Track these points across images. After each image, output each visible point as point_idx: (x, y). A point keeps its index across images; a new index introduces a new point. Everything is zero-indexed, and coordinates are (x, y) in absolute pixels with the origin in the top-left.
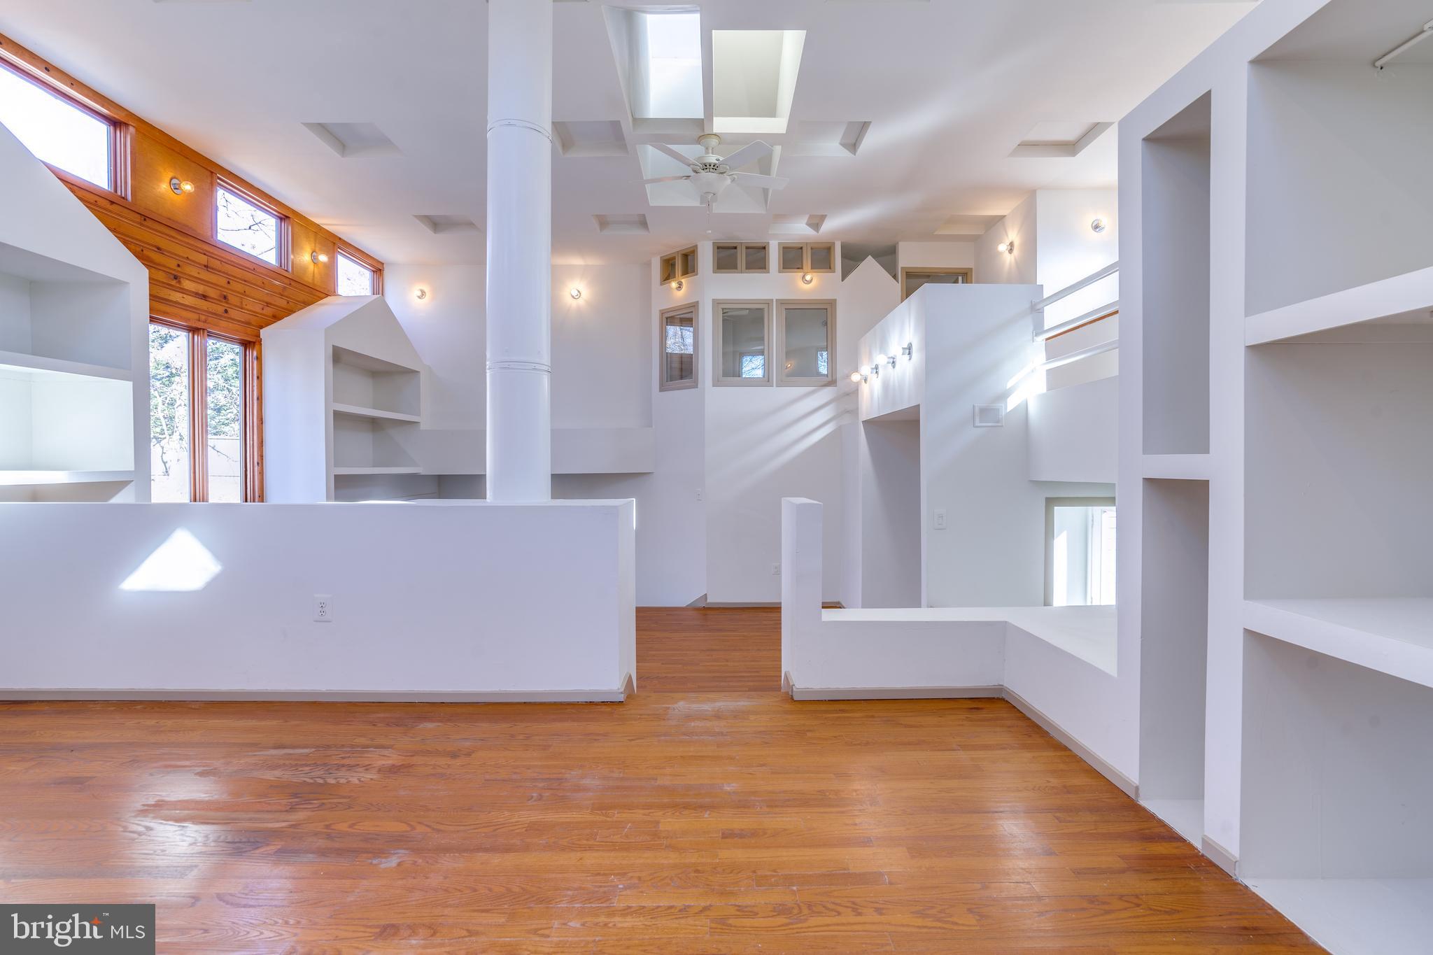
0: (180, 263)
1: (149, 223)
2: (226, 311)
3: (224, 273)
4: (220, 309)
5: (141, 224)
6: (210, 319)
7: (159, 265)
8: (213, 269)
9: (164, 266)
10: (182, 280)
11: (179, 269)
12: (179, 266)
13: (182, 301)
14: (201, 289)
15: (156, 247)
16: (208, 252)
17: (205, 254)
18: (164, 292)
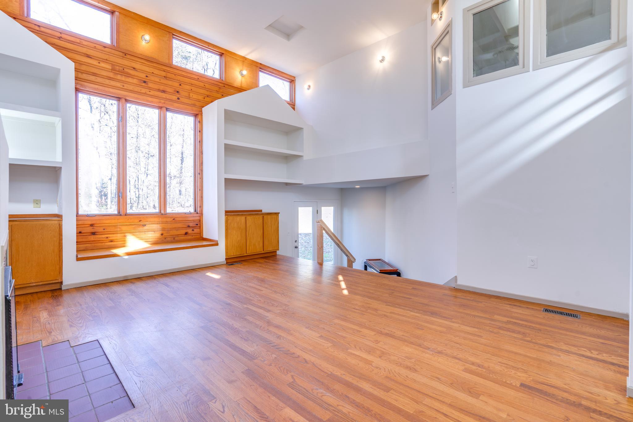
0: (148, 75)
1: (128, 56)
2: (178, 99)
3: (177, 80)
4: (175, 98)
5: (123, 57)
6: (167, 102)
7: (134, 76)
8: (169, 78)
9: (137, 76)
10: (148, 83)
11: (147, 78)
12: (147, 76)
13: (148, 93)
14: (162, 88)
15: (132, 67)
16: (166, 70)
17: (164, 71)
18: (137, 89)
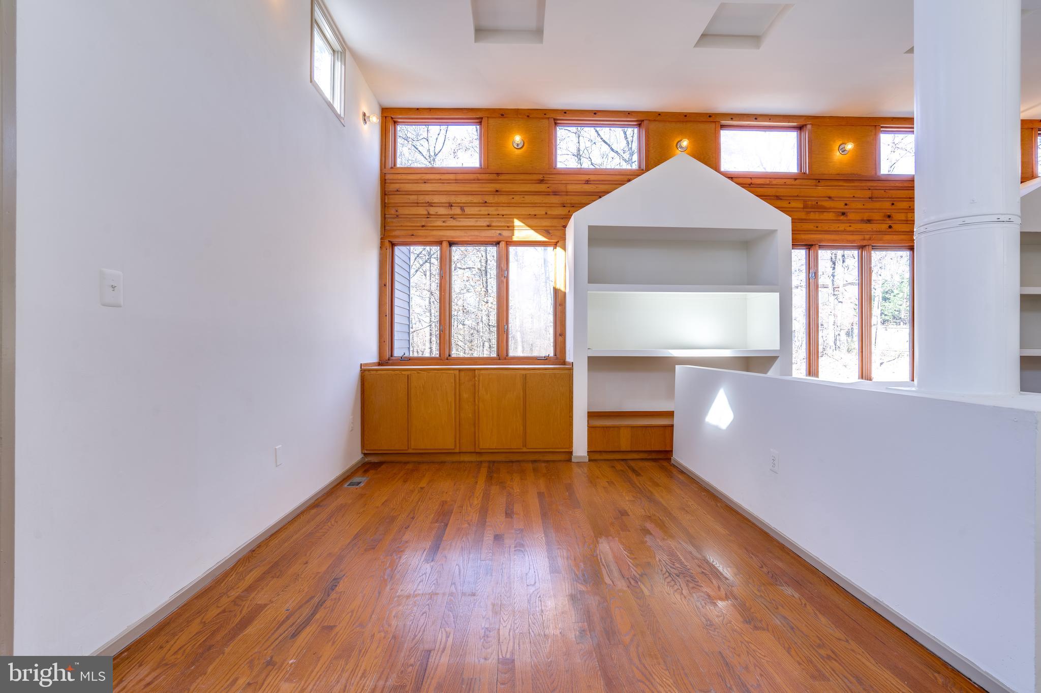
1: (822, 183)
2: (890, 227)
3: (888, 198)
4: (884, 227)
5: (816, 185)
6: (873, 236)
7: (830, 208)
9: (834, 208)
11: (846, 207)
13: (849, 229)
14: (866, 216)
15: (827, 197)
16: (872, 186)
17: (869, 189)
18: (834, 227)
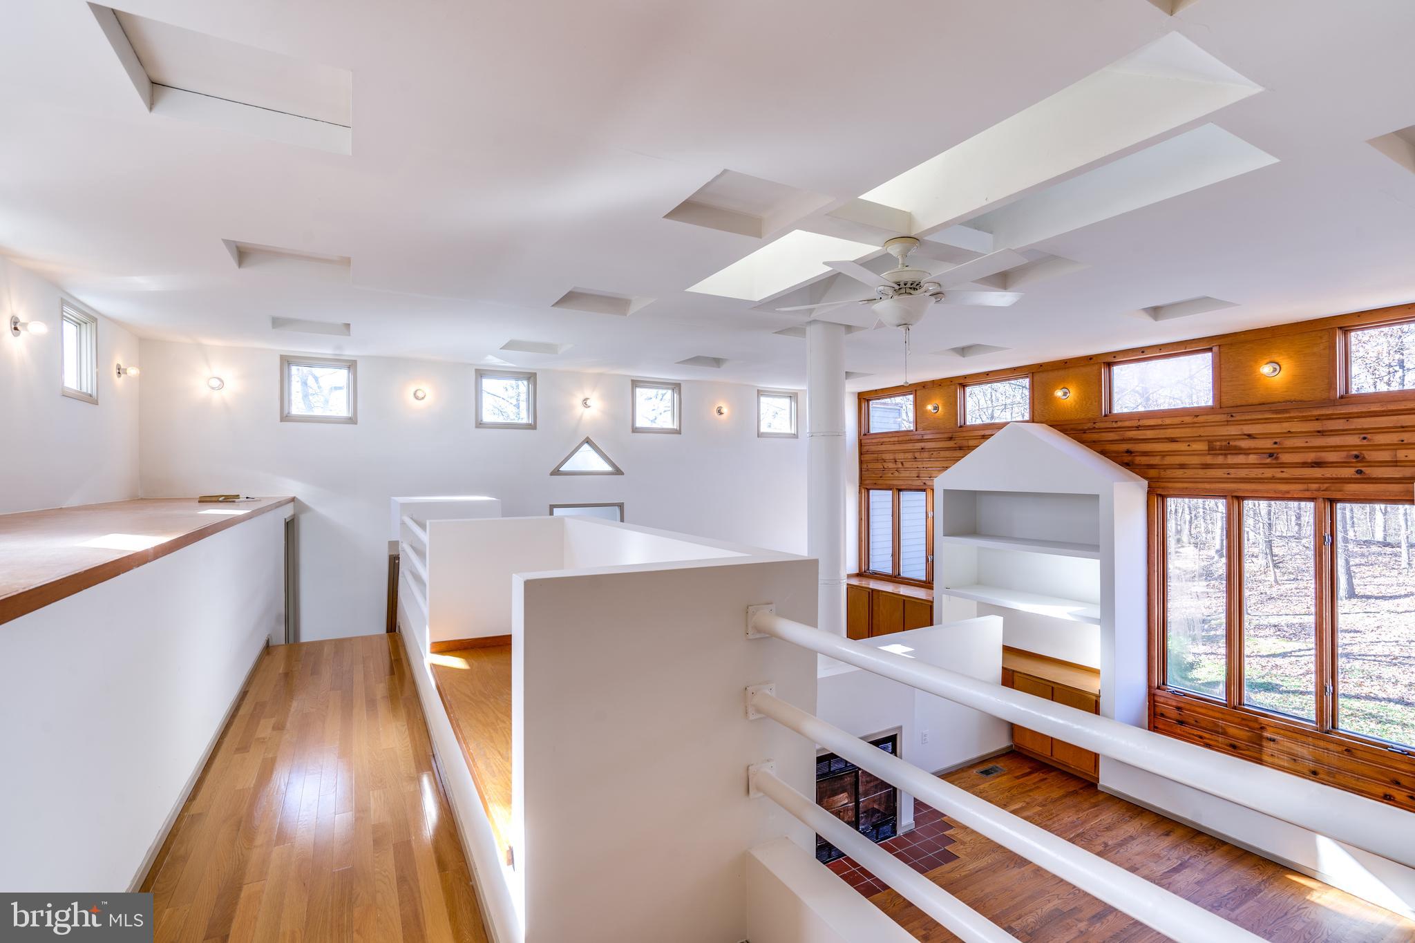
0: (1277, 440)
1: (1236, 417)
5: (1228, 421)
7: (1250, 449)
8: (1330, 431)
9: (1256, 449)
10: (1280, 455)
11: (1276, 445)
12: (1276, 443)
13: (1281, 475)
14: (1312, 457)
15: (1245, 435)
16: (1321, 415)
17: (1317, 419)
18: (1259, 472)
